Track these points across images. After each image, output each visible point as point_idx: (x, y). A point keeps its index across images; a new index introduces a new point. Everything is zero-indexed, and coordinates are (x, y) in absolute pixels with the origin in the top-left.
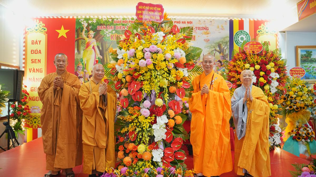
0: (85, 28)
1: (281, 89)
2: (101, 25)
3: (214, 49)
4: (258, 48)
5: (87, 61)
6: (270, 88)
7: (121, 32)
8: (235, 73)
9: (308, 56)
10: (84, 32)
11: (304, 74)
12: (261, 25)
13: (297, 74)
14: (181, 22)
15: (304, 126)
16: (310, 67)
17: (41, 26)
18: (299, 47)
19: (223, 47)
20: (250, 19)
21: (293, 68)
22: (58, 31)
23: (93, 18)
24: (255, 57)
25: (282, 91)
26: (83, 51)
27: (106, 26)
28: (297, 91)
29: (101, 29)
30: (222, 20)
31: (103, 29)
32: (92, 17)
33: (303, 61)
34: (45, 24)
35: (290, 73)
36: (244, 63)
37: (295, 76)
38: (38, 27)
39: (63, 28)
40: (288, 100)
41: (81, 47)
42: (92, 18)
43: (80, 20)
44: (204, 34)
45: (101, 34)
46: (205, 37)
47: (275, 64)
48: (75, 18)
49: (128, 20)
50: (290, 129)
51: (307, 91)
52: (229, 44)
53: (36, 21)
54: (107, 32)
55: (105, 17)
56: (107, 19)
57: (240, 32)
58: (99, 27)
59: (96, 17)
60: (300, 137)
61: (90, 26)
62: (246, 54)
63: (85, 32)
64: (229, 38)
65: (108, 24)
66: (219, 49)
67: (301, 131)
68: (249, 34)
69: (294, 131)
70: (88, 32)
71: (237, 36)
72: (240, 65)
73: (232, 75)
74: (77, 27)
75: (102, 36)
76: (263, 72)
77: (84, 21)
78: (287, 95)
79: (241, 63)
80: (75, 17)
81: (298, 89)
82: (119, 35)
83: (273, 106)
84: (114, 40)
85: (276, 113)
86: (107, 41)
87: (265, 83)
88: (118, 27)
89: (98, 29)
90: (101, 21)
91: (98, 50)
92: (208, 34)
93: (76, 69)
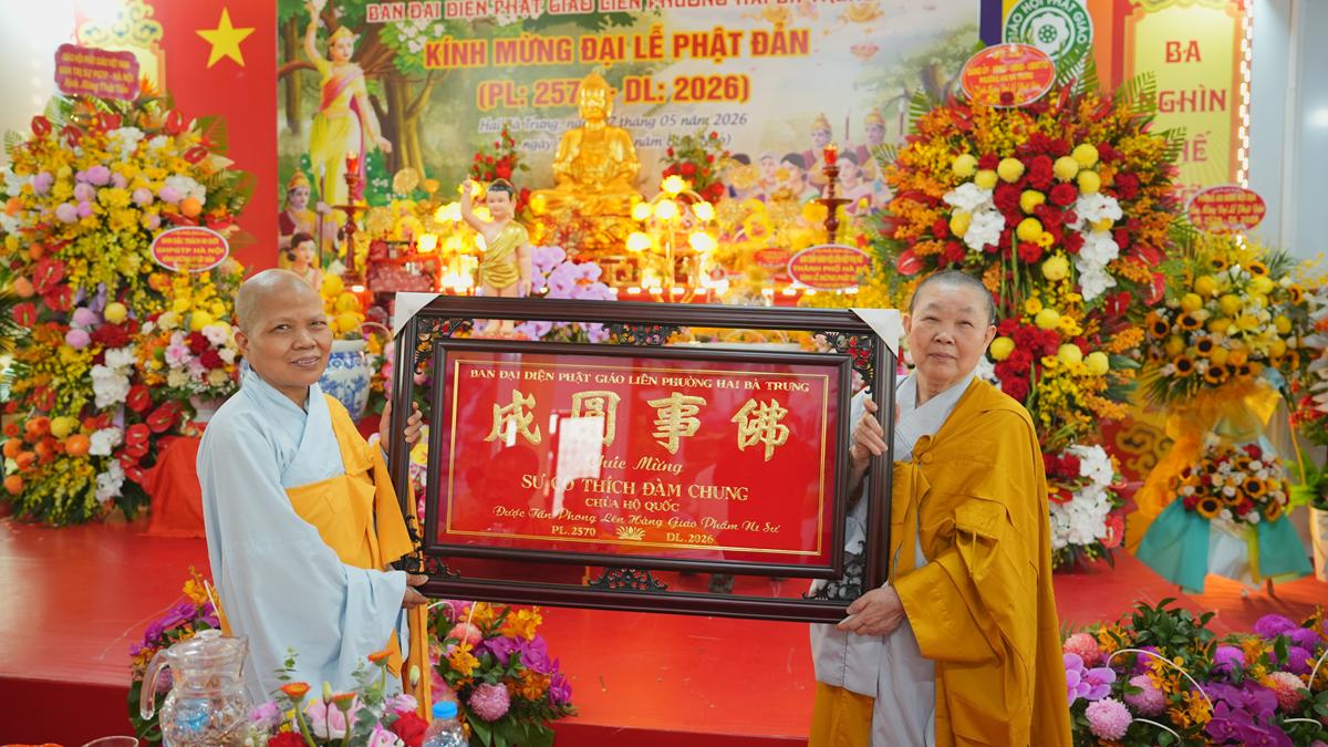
0: (315, 17)
1: (1134, 278)
3: (901, 91)
5: (329, 164)
6: (1074, 272)
7: (470, 29)
8: (920, 202)
10: (311, 38)
13: (1225, 217)
17: (136, 16)
19: (947, 78)
22: (206, 35)
25: (1139, 285)
26: (311, 122)
27: (403, 5)
29: (386, 18)
31: (392, 19)
34: (156, 9)
38: (127, 19)
39: (225, 19)
41: (304, 101)
44: (853, 20)
45: (383, 40)
46: (857, 32)
47: (1103, 155)
54: (411, 32)
57: (1040, 2)
58: (373, 10)
61: (337, 6)
62: (970, 109)
63: (318, 37)
64: (977, 34)
66: (925, 92)
68: (1084, 7)
70: (331, 35)
71: (1021, 24)
73: (901, 212)
74: (282, 13)
75: (387, 50)
76: (1037, 190)
78: (1169, 309)
82: (460, 44)
83: (1083, 358)
84: (442, 67)
85: (1097, 393)
86: (409, 74)
87: (1048, 249)
88: (455, 5)
89: (370, 19)
91: (373, 113)
92: (872, 17)
93: (283, 203)
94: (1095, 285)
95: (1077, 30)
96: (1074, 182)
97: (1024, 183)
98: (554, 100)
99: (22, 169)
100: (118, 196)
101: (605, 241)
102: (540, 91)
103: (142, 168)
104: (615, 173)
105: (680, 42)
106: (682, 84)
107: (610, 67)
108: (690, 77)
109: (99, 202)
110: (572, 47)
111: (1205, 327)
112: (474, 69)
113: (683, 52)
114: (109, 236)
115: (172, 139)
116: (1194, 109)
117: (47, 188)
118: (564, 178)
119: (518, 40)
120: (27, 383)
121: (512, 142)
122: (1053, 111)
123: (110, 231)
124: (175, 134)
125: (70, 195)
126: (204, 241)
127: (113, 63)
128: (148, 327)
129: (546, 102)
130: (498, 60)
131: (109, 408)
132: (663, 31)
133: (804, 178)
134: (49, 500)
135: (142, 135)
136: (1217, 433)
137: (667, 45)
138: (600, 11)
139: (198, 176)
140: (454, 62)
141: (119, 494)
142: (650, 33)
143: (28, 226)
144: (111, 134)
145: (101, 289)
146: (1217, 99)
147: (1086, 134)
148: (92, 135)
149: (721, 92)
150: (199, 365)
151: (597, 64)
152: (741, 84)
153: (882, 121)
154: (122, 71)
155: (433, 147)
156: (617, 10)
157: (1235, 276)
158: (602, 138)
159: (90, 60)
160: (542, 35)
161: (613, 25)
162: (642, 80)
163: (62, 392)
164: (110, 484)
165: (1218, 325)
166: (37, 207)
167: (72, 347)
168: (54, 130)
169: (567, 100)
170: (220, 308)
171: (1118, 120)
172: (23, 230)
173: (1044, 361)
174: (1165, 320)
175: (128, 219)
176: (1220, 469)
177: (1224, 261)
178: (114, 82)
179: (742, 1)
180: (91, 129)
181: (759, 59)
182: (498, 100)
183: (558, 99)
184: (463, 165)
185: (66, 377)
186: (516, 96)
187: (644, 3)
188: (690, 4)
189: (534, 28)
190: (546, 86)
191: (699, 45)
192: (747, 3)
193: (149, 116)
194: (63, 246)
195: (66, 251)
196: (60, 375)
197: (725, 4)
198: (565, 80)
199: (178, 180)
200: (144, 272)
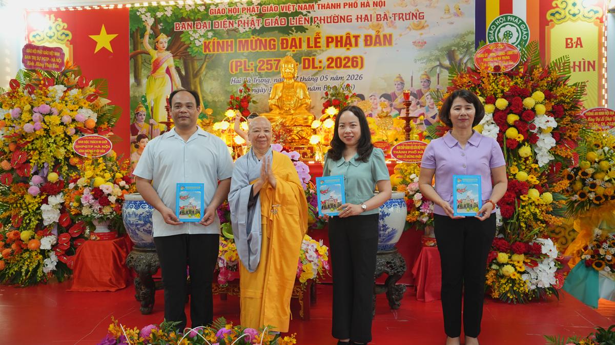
0: (148, 28)
1: (563, 155)
2: (183, 19)
3: (438, 63)
4: (508, 58)
5: (156, 100)
6: (534, 153)
7: (225, 34)
10: (146, 39)
14: (359, 5)
17: (58, 28)
19: (460, 57)
22: (93, 37)
23: (166, 6)
25: (566, 159)
26: (147, 79)
27: (192, 22)
29: (184, 29)
31: (187, 30)
32: (163, 3)
34: (68, 25)
38: (54, 30)
39: (103, 29)
40: (576, 180)
41: (143, 70)
42: (163, 6)
43: (138, 11)
44: (413, 29)
45: (182, 40)
46: (416, 35)
48: (128, 8)
49: (240, 7)
52: (473, 49)
53: (50, 17)
54: (196, 36)
55: (191, 3)
56: (196, 7)
57: (504, 19)
58: (178, 25)
59: (172, 3)
61: (159, 23)
62: (479, 74)
63: (150, 38)
64: (474, 35)
65: (196, 17)
66: (450, 64)
69: (589, 248)
70: (157, 37)
74: (132, 27)
75: (185, 44)
76: (516, 114)
77: (147, 14)
78: (574, 168)
80: (129, 6)
82: (221, 43)
83: (540, 195)
84: (212, 53)
85: (547, 213)
86: (196, 56)
87: (521, 142)
88: (218, 22)
89: (176, 29)
90: (181, 11)
91: (178, 75)
92: (423, 27)
93: (132, 120)
94: (544, 159)
95: (522, 33)
96: (533, 110)
97: (509, 110)
98: (267, 68)
99: (6, 106)
100: (55, 119)
101: (297, 138)
102: (260, 65)
103: (66, 105)
104: (299, 105)
105: (329, 40)
106: (330, 60)
107: (295, 52)
108: (334, 57)
109: (45, 122)
110: (276, 43)
111: (593, 177)
112: (229, 53)
113: (330, 44)
114: (50, 139)
115: (80, 90)
116: (580, 70)
117: (19, 116)
118: (273, 107)
119: (249, 40)
120: (8, 214)
121: (249, 90)
122: (521, 75)
123: (50, 137)
124: (82, 88)
125: (30, 119)
126: (100, 142)
127: (51, 53)
128: (72, 185)
129: (264, 70)
130: (240, 50)
131: (50, 225)
132: (321, 35)
133: (391, 105)
134: (19, 273)
135: (66, 89)
136: (600, 229)
137: (323, 41)
138: (290, 25)
139: (93, 108)
140: (218, 51)
141: (55, 269)
142: (314, 35)
143: (9, 135)
144: (50, 88)
145: (46, 165)
146: (591, 65)
147: (538, 86)
148: (41, 89)
149: (350, 64)
150: (98, 204)
151: (289, 51)
152: (359, 60)
153: (429, 78)
154: (56, 57)
155: (208, 92)
156: (298, 25)
157: (606, 151)
158: (293, 87)
159: (40, 52)
160: (261, 37)
161: (296, 32)
162: (311, 58)
163: (26, 218)
164: (51, 264)
165: (599, 176)
166: (13, 125)
167: (31, 195)
168: (21, 87)
169: (274, 67)
170: (108, 175)
171: (552, 79)
172: (6, 137)
173: (522, 197)
174: (572, 173)
175: (59, 130)
176: (603, 246)
177: (600, 144)
178: (52, 63)
179: (359, 20)
180: (40, 86)
181: (368, 48)
182: (240, 69)
183: (269, 68)
184: (223, 101)
185: (28, 210)
186: (249, 67)
187: (311, 22)
188: (334, 22)
189: (257, 34)
190: (264, 62)
191: (339, 42)
192: (361, 21)
193: (69, 79)
194: (27, 144)
195: (28, 147)
196: (25, 209)
197: (351, 21)
198: (273, 59)
199: (84, 110)
200: (67, 156)
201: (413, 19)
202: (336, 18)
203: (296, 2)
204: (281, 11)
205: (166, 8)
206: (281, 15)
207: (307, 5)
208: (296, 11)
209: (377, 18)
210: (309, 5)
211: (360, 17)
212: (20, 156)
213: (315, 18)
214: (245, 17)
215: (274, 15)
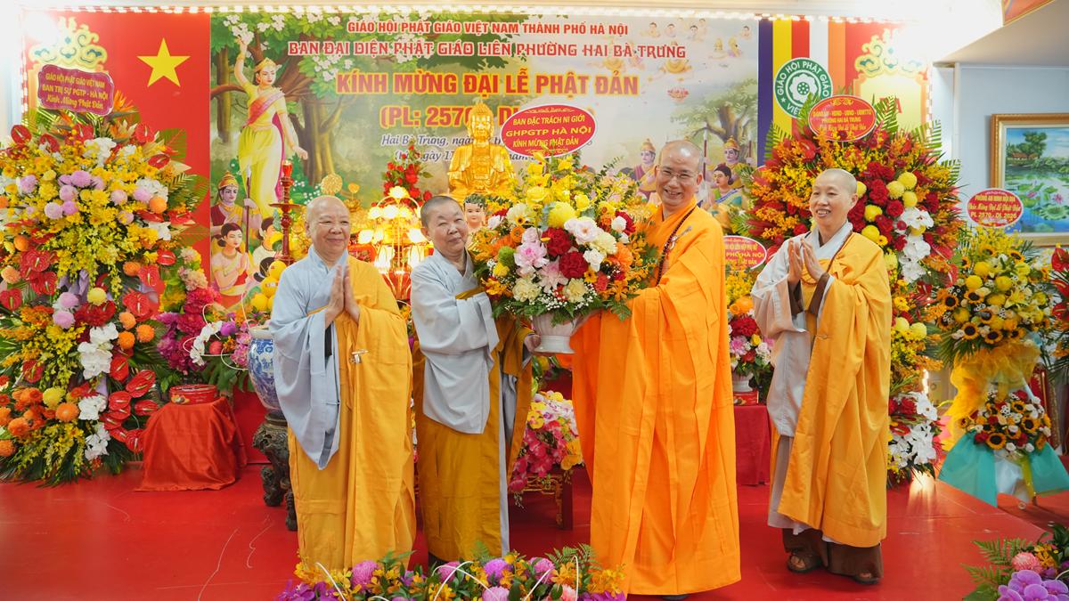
0: (244, 49)
1: (938, 268)
2: (303, 37)
3: (705, 125)
4: (858, 119)
5: (255, 168)
6: (899, 265)
7: (374, 64)
8: (778, 210)
9: (1032, 150)
10: (240, 66)
11: (1018, 213)
12: (869, 41)
13: (994, 213)
14: (588, 29)
15: (1016, 397)
16: (1038, 189)
17: (82, 41)
18: (1002, 119)
19: (737, 116)
20: (830, 18)
21: (979, 194)
22: (147, 59)
23: (274, 14)
24: (849, 153)
25: (942, 273)
26: (239, 133)
27: (319, 43)
28: (992, 275)
29: (304, 52)
30: (735, 21)
31: (309, 54)
32: (268, 9)
33: (1016, 169)
34: (100, 35)
35: (970, 211)
36: (810, 175)
37: (985, 221)
38: (74, 43)
39: (164, 47)
40: (960, 306)
41: (232, 117)
42: (269, 14)
43: (227, 20)
44: (670, 72)
45: (301, 71)
46: (673, 81)
47: (918, 179)
48: (208, 15)
49: (399, 21)
50: (968, 407)
51: (1028, 273)
52: (756, 107)
53: (67, 23)
54: (325, 65)
55: (317, 10)
56: (325, 18)
57: (798, 65)
58: (293, 46)
59: (284, 9)
60: (1001, 434)
61: (263, 41)
62: (816, 142)
63: (245, 65)
64: (757, 86)
65: (326, 34)
66: (723, 127)
67: (1003, 414)
68: (827, 71)
69: (980, 414)
70: (257, 64)
71: (786, 80)
72: (794, 183)
73: (766, 218)
74: (215, 45)
75: (305, 78)
76: (878, 205)
77: (241, 25)
78: (956, 287)
79: (797, 173)
80: (209, 10)
81: (996, 267)
82: (366, 76)
83: (910, 326)
84: (351, 93)
85: (918, 353)
86: (323, 97)
88: (362, 44)
89: (291, 53)
90: (300, 24)
91: (292, 128)
92: (683, 70)
93: (215, 198)
94: (912, 273)
96: (901, 199)
97: (867, 199)
98: (442, 122)
99: (9, 171)
100: (99, 196)
102: (429, 116)
104: (498, 181)
105: (541, 81)
107: (487, 98)
109: (81, 201)
112: (378, 95)
113: (542, 87)
114: (90, 230)
115: (140, 147)
117: (33, 189)
118: (457, 183)
119: (413, 74)
121: (418, 155)
123: (90, 226)
124: (142, 144)
125: (55, 195)
127: (90, 82)
129: (436, 123)
130: (397, 90)
131: (95, 379)
132: (528, 73)
134: (40, 461)
135: (114, 144)
138: (479, 55)
139: (162, 177)
140: (361, 90)
141: (105, 452)
142: (518, 73)
143: (14, 221)
144: (88, 142)
145: (83, 275)
148: (72, 143)
151: (476, 96)
155: (343, 157)
156: (492, 55)
158: (488, 153)
159: (71, 80)
160: (432, 72)
161: (489, 67)
162: (513, 109)
163: (49, 366)
164: (98, 445)
166: (22, 204)
167: (60, 327)
168: (33, 139)
169: (453, 121)
172: (9, 225)
175: (108, 215)
178: (92, 99)
179: (588, 52)
180: (71, 138)
181: (601, 97)
182: (397, 121)
183: (445, 121)
184: (368, 171)
185: (54, 352)
186: (412, 118)
187: (514, 51)
188: (549, 54)
189: (426, 65)
190: (436, 110)
191: (556, 84)
192: (591, 54)
193: (117, 128)
194: (48, 239)
195: (51, 243)
196: (49, 351)
197: (575, 54)
198: (451, 107)
199: (146, 182)
200: (121, 260)
201: (668, 56)
202: (552, 48)
203: (489, 18)
204: (466, 33)
205: (274, 18)
206: (465, 38)
207: (507, 25)
208: (489, 33)
209: (616, 52)
210: (510, 25)
211: (588, 47)
212: (38, 259)
213: (518, 45)
214: (407, 38)
215: (453, 38)
